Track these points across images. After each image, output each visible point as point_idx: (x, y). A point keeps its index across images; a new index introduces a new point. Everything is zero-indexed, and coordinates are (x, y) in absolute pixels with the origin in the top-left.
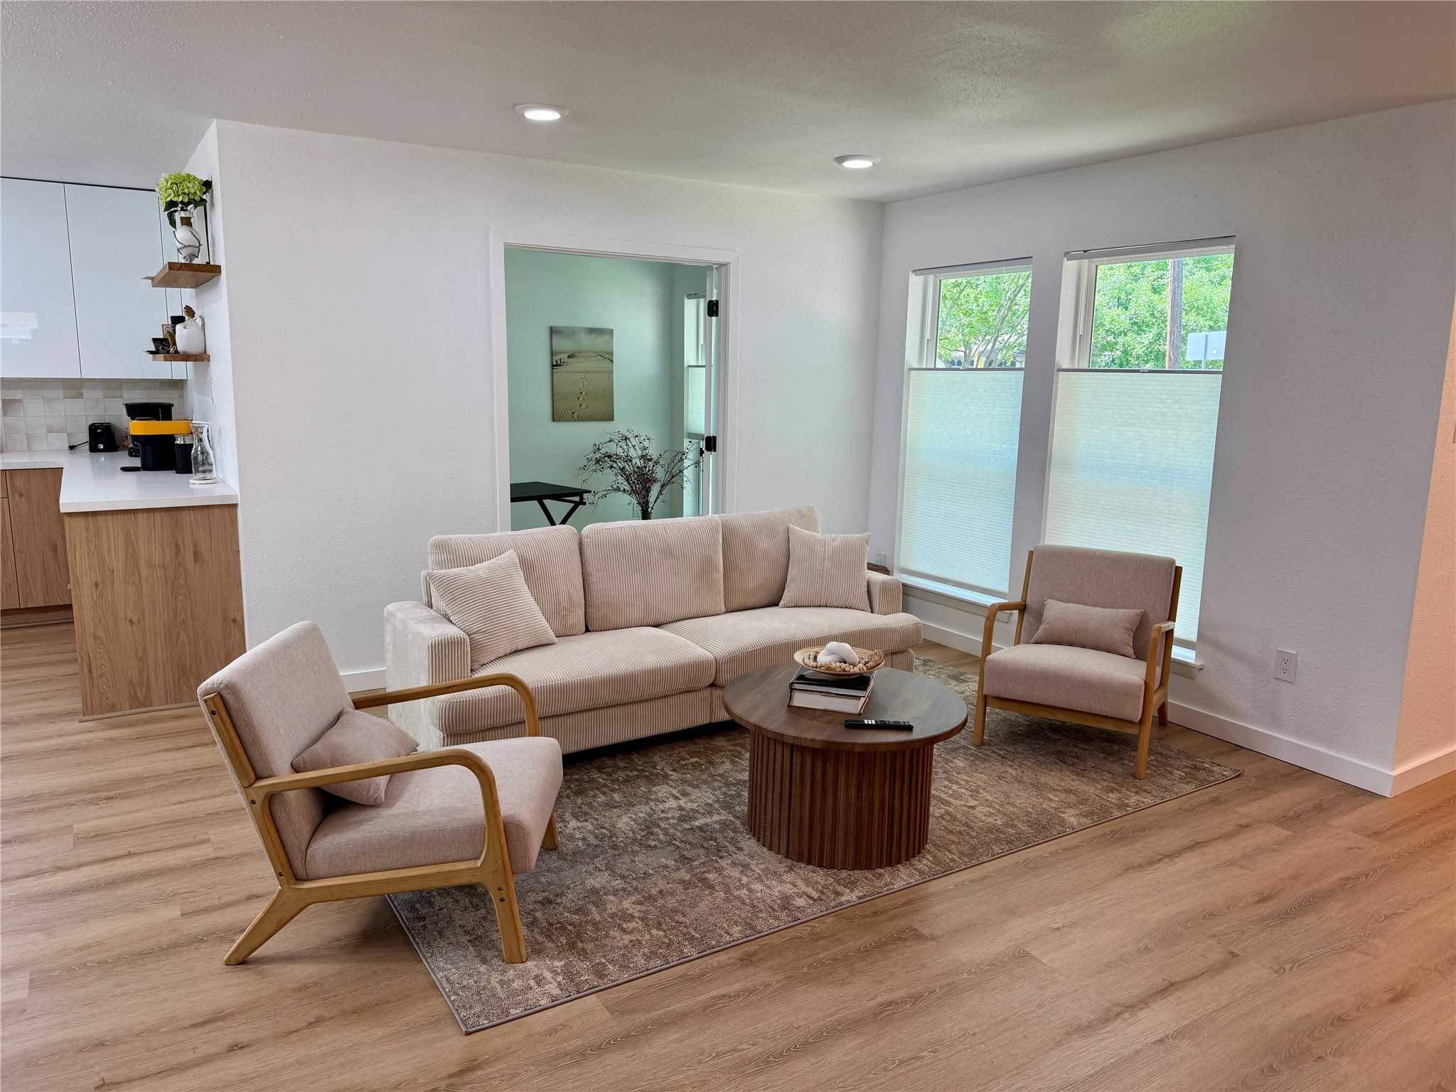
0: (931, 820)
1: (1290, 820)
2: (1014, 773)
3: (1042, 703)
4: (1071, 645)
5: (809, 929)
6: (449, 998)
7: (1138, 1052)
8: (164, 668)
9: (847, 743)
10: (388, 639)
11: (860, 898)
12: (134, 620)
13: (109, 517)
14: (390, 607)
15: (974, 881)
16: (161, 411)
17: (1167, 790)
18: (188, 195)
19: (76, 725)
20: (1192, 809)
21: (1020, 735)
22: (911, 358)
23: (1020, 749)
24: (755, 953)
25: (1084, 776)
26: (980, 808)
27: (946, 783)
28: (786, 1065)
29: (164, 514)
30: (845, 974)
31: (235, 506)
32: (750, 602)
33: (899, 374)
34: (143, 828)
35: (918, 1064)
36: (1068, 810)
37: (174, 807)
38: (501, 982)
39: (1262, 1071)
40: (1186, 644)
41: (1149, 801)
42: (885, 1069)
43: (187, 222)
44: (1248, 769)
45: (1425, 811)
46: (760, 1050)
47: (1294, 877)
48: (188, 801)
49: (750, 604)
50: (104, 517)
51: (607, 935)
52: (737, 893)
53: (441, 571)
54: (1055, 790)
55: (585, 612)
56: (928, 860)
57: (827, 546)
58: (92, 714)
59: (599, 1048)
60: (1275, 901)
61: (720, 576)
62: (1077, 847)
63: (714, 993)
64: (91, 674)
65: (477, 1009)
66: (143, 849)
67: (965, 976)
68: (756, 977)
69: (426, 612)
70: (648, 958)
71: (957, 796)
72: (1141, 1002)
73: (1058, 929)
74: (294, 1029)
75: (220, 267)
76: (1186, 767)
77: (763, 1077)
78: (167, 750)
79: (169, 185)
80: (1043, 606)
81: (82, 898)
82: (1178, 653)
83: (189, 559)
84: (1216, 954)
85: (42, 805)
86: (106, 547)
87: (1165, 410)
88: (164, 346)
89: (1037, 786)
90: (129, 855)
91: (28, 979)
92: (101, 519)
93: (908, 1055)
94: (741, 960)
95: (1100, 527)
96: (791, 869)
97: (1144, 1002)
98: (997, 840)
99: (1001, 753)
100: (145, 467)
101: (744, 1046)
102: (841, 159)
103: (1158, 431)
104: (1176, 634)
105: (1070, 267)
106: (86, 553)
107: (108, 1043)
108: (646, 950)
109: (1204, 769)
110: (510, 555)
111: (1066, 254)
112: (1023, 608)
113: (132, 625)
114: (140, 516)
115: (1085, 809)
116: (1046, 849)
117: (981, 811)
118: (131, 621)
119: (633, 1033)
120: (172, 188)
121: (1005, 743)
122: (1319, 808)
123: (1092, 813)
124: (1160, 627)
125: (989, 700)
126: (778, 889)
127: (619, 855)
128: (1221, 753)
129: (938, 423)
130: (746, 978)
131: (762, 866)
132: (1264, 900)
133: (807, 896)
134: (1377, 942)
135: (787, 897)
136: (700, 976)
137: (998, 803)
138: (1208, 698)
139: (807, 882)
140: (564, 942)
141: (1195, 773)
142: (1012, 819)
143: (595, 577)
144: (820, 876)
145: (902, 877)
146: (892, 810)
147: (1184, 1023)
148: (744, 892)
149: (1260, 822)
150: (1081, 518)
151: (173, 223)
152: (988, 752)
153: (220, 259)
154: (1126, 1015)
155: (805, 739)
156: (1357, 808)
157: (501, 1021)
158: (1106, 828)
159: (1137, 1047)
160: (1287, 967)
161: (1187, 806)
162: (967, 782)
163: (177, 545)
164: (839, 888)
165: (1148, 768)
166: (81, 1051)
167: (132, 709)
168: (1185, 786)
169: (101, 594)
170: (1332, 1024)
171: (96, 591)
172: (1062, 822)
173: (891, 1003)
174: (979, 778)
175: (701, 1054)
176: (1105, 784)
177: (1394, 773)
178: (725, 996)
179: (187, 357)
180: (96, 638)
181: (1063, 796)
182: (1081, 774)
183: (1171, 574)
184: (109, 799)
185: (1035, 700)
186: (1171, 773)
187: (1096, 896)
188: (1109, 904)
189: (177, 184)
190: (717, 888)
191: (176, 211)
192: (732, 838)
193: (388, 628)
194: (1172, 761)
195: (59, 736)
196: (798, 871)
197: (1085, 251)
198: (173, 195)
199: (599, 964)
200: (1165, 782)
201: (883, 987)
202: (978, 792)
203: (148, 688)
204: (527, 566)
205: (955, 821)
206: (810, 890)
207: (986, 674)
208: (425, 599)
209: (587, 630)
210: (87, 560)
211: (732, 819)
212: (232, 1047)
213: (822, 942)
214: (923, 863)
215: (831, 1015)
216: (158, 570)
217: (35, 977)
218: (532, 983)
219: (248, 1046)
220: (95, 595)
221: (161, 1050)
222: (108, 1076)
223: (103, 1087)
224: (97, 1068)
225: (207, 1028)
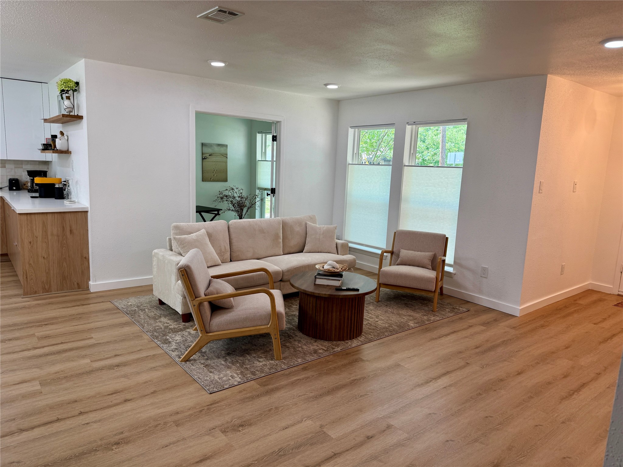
0: (364, 326)
1: (486, 324)
2: (391, 310)
3: (400, 285)
4: (410, 265)
5: (325, 359)
6: (201, 383)
7: (438, 391)
8: (56, 276)
9: (337, 295)
10: (155, 263)
11: (341, 349)
12: (45, 257)
13: (36, 215)
14: (156, 251)
15: (380, 344)
17: (444, 315)
18: (70, 87)
19: (20, 299)
20: (453, 321)
21: (392, 298)
22: (349, 160)
23: (392, 303)
24: (307, 367)
25: (415, 311)
26: (379, 322)
27: (367, 314)
28: (323, 398)
29: (58, 214)
30: (339, 372)
31: (87, 212)
32: (292, 251)
33: (345, 166)
34: (64, 334)
35: (367, 396)
36: (410, 322)
37: (74, 327)
38: (219, 378)
39: (477, 394)
40: (450, 265)
41: (438, 318)
42: (356, 398)
43: (68, 98)
44: (471, 309)
45: (530, 320)
46: (314, 394)
47: (487, 341)
48: (79, 325)
50: (34, 215)
51: (254, 363)
52: (298, 349)
54: (405, 315)
55: (230, 254)
56: (363, 338)
57: (321, 230)
58: (27, 295)
59: (258, 396)
60: (481, 348)
61: (281, 240)
62: (414, 333)
63: (295, 379)
64: (27, 279)
65: (212, 386)
66: (67, 341)
67: (380, 371)
68: (309, 374)
69: (171, 252)
70: (270, 369)
71: (371, 318)
72: (438, 377)
73: (409, 357)
74: (147, 394)
75: (82, 116)
76: (450, 308)
77: (316, 402)
78: (63, 308)
79: (62, 83)
80: (400, 252)
81: (49, 357)
82: (447, 269)
83: (68, 233)
84: (462, 363)
85: (19, 327)
86: (34, 227)
87: (443, 181)
89: (399, 314)
90: (62, 343)
91: (39, 383)
93: (363, 394)
94: (302, 369)
95: (419, 223)
96: (316, 341)
97: (439, 377)
98: (386, 331)
99: (386, 304)
100: (41, 196)
101: (308, 393)
102: (326, 85)
103: (440, 188)
104: (446, 262)
105: (409, 128)
106: (26, 230)
107: (78, 401)
108: (269, 367)
109: (457, 309)
110: (203, 231)
111: (407, 123)
112: (392, 253)
114: (48, 215)
115: (416, 321)
116: (403, 334)
117: (380, 322)
118: (44, 258)
119: (269, 391)
120: (63, 85)
121: (387, 301)
122: (495, 320)
123: (419, 323)
124: (441, 258)
125: (381, 285)
126: (312, 348)
127: (253, 339)
128: (462, 304)
129: (360, 185)
130: (305, 374)
131: (306, 341)
132: (477, 348)
133: (323, 349)
134: (513, 359)
135: (315, 350)
136: (289, 374)
137: (386, 320)
138: (459, 285)
139: (322, 345)
140: (239, 365)
141: (453, 310)
142: (391, 325)
143: (234, 241)
144: (326, 344)
145: (355, 343)
146: (351, 320)
147: (452, 383)
148: (300, 349)
149: (476, 325)
150: (412, 220)
151: (62, 98)
152: (381, 304)
153: (83, 112)
154: (434, 381)
155: (322, 294)
156: (508, 320)
157: (221, 389)
158: (424, 327)
159: (438, 389)
160: (485, 366)
161: (451, 320)
162: (375, 313)
163: (63, 227)
164: (334, 347)
165: (437, 308)
166: (69, 403)
167: (43, 293)
168: (450, 314)
169: (32, 246)
170: (499, 381)
171: (30, 245)
172: (408, 325)
173: (356, 380)
174: (379, 312)
175: (294, 396)
176: (422, 313)
177: (520, 308)
178: (299, 379)
179: (61, 152)
180: (30, 264)
181: (408, 317)
182: (414, 310)
183: (444, 240)
184: (46, 325)
185: (398, 284)
186: (445, 310)
187: (422, 348)
188: (426, 350)
189: (65, 83)
190: (290, 348)
191: (64, 94)
192: (293, 333)
193: (155, 259)
194: (445, 306)
195: (16, 303)
196: (318, 342)
197: (414, 122)
198: (64, 87)
199: (253, 371)
200: (443, 313)
201: (352, 375)
202: (378, 317)
203: (50, 284)
204: (210, 235)
205: (371, 325)
206: (323, 348)
207: (380, 276)
208: (168, 248)
209: (231, 261)
210: (27, 232)
211: (292, 327)
212: (125, 400)
213: (330, 363)
214: (362, 339)
215: (336, 384)
216: (55, 237)
217: (41, 382)
218: (230, 378)
219: (131, 400)
220: (29, 247)
221: (99, 402)
222: (82, 410)
223: (81, 413)
224: (77, 408)
225: (114, 395)
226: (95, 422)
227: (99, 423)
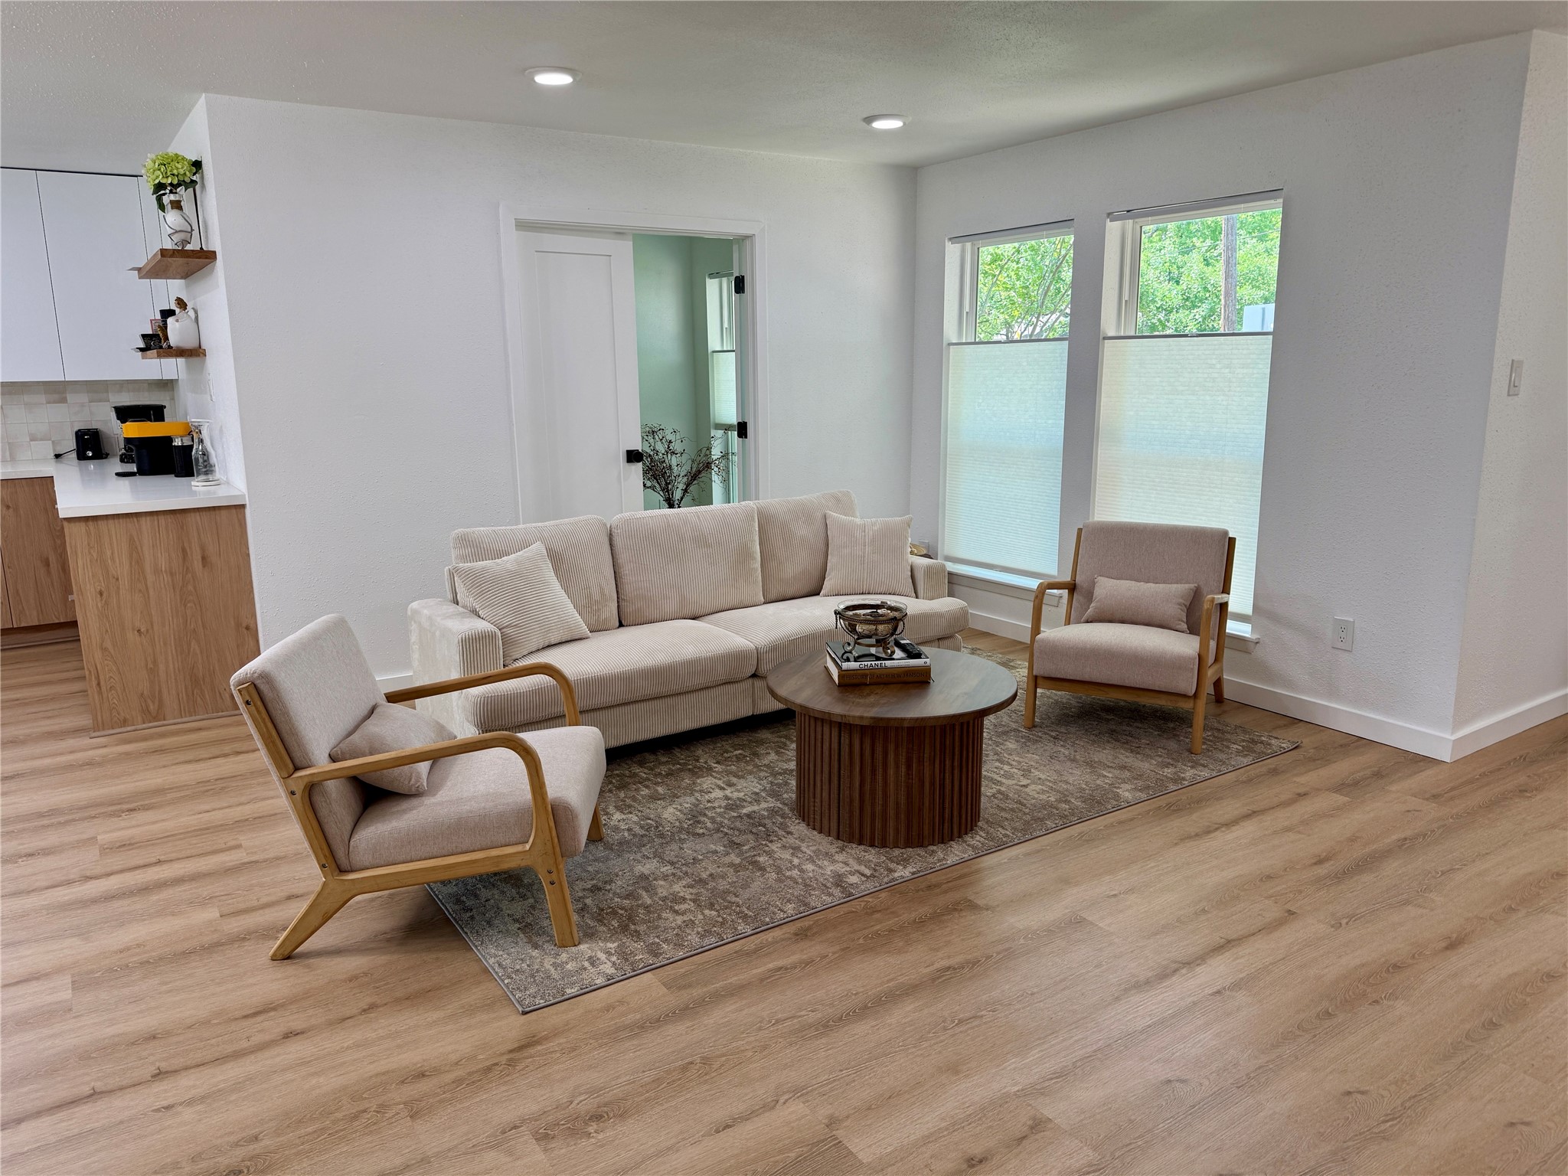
0: (983, 799)
1: (1348, 787)
2: (1067, 753)
3: (1094, 680)
4: (1123, 622)
5: (863, 904)
6: (503, 981)
7: (1195, 1004)
8: (176, 679)
9: (895, 719)
10: (414, 638)
11: (913, 873)
12: (142, 630)
13: (111, 522)
14: (415, 605)
15: (1029, 854)
16: (156, 413)
17: (1224, 763)
18: (177, 176)
19: (86, 741)
20: (1250, 781)
21: (1072, 716)
22: (950, 332)
23: (1073, 730)
24: (810, 928)
25: (1138, 753)
26: (1033, 787)
27: (997, 764)
28: (846, 1028)
29: (168, 516)
30: (901, 944)
31: (243, 506)
32: (790, 592)
33: (938, 351)
34: (168, 837)
35: (976, 1023)
36: (1122, 785)
37: (200, 816)
38: (554, 965)
39: (1318, 1015)
40: (1241, 618)
41: (1206, 773)
42: (945, 1029)
43: (177, 205)
44: (1306, 741)
45: (1484, 773)
46: (819, 1015)
47: (1353, 839)
48: (214, 810)
49: (790, 593)
50: (105, 521)
51: (660, 917)
52: (788, 873)
53: (466, 564)
54: (1108, 767)
55: (618, 606)
56: (981, 836)
57: (867, 531)
58: (103, 730)
59: (658, 1020)
60: (1332, 862)
61: (758, 565)
62: (1132, 820)
63: (771, 966)
64: (100, 687)
65: (532, 990)
66: (173, 856)
67: (1022, 941)
68: (813, 949)
69: (453, 608)
70: (702, 937)
71: (1008, 776)
72: (1197, 959)
73: (1115, 895)
74: (348, 1015)
75: (215, 252)
76: (1244, 741)
77: (824, 1041)
78: (189, 762)
79: (157, 166)
80: (1093, 584)
81: (116, 904)
82: (1233, 627)
83: (197, 564)
84: (1273, 912)
85: (62, 819)
86: (109, 553)
87: (1216, 375)
88: (155, 342)
89: (1090, 764)
90: (159, 862)
91: (70, 981)
92: (102, 524)
93: (968, 1015)
94: (796, 934)
95: (1151, 502)
96: (842, 849)
97: (1201, 959)
98: (1050, 816)
99: (1053, 734)
100: (142, 472)
101: (803, 1013)
102: (869, 120)
103: (1208, 398)
104: (1231, 608)
105: (1113, 228)
106: (88, 560)
107: (159, 1036)
108: (700, 929)
109: (1262, 742)
110: (538, 547)
111: (1109, 214)
112: (1072, 588)
113: (140, 635)
114: (143, 520)
115: (1140, 783)
116: (1100, 823)
117: (1033, 790)
118: (139, 631)
119: (691, 1006)
120: (159, 170)
121: (1057, 725)
122: (1378, 775)
123: (1148, 787)
124: (1214, 598)
125: (1040, 681)
126: (829, 869)
127: (667, 843)
128: (1279, 727)
129: (980, 401)
130: (802, 951)
131: (814, 848)
132: (1320, 862)
133: (860, 873)
134: (1433, 895)
135: (839, 876)
136: (755, 951)
137: (1050, 781)
138: (1267, 673)
139: (859, 861)
140: (616, 925)
141: (1251, 747)
142: (1065, 796)
143: (626, 570)
144: (872, 855)
145: (955, 853)
146: (942, 786)
147: (1241, 976)
148: (795, 873)
149: (1318, 790)
150: (1129, 492)
151: (162, 207)
152: (1040, 734)
153: (215, 244)
154: (1184, 971)
155: (854, 717)
156: (1415, 773)
157: (557, 1000)
158: (1162, 802)
159: (1195, 999)
160: (1344, 921)
161: (1244, 778)
162: (1019, 762)
163: (184, 550)
164: (892, 866)
165: (1204, 743)
166: (133, 1044)
167: (144, 723)
168: (1242, 759)
169: (106, 603)
170: (1388, 971)
171: (101, 600)
172: (1117, 797)
173: (948, 968)
174: (1031, 758)
175: (760, 1022)
176: (1160, 760)
177: (1453, 738)
178: (781, 968)
179: (181, 352)
180: (104, 650)
181: (1117, 772)
182: (1135, 751)
183: (1224, 545)
184: (131, 810)
185: (1087, 678)
186: (1228, 747)
187: (1152, 865)
188: (1165, 871)
189: (165, 165)
190: (768, 869)
191: (164, 194)
192: (781, 824)
193: (414, 626)
194: (1228, 736)
195: (71, 752)
196: (850, 851)
197: (1128, 211)
198: (161, 176)
199: (653, 944)
200: (1222, 756)
201: (940, 954)
202: (1030, 772)
203: (161, 701)
204: (556, 558)
205: (1007, 799)
206: (862, 868)
207: (1036, 654)
208: (450, 596)
209: (621, 625)
210: (89, 566)
211: (780, 806)
212: (287, 1034)
213: (877, 916)
214: (977, 839)
215: (889, 981)
216: (165, 576)
217: (76, 979)
218: (586, 964)
219: (302, 1033)
220: (99, 605)
221: (214, 1040)
222: (164, 1066)
223: (159, 1075)
224: (152, 1058)
225: (259, 1018)
226: (190, 1102)
227: (199, 1107)
